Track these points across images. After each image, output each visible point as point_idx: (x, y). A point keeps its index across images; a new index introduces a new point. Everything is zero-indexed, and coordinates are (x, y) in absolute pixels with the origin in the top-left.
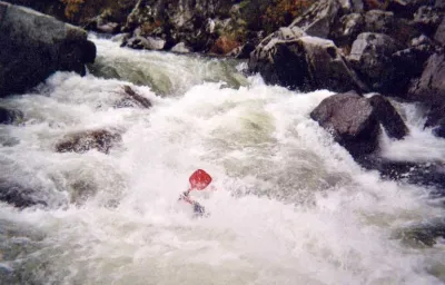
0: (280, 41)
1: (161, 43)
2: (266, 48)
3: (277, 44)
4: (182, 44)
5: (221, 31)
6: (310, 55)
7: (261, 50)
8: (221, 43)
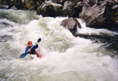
0: (47, 5)
1: (8, 7)
2: (43, 7)
3: (46, 6)
4: (14, 6)
5: (26, 2)
6: (55, 9)
7: (41, 8)
8: (26, 6)
